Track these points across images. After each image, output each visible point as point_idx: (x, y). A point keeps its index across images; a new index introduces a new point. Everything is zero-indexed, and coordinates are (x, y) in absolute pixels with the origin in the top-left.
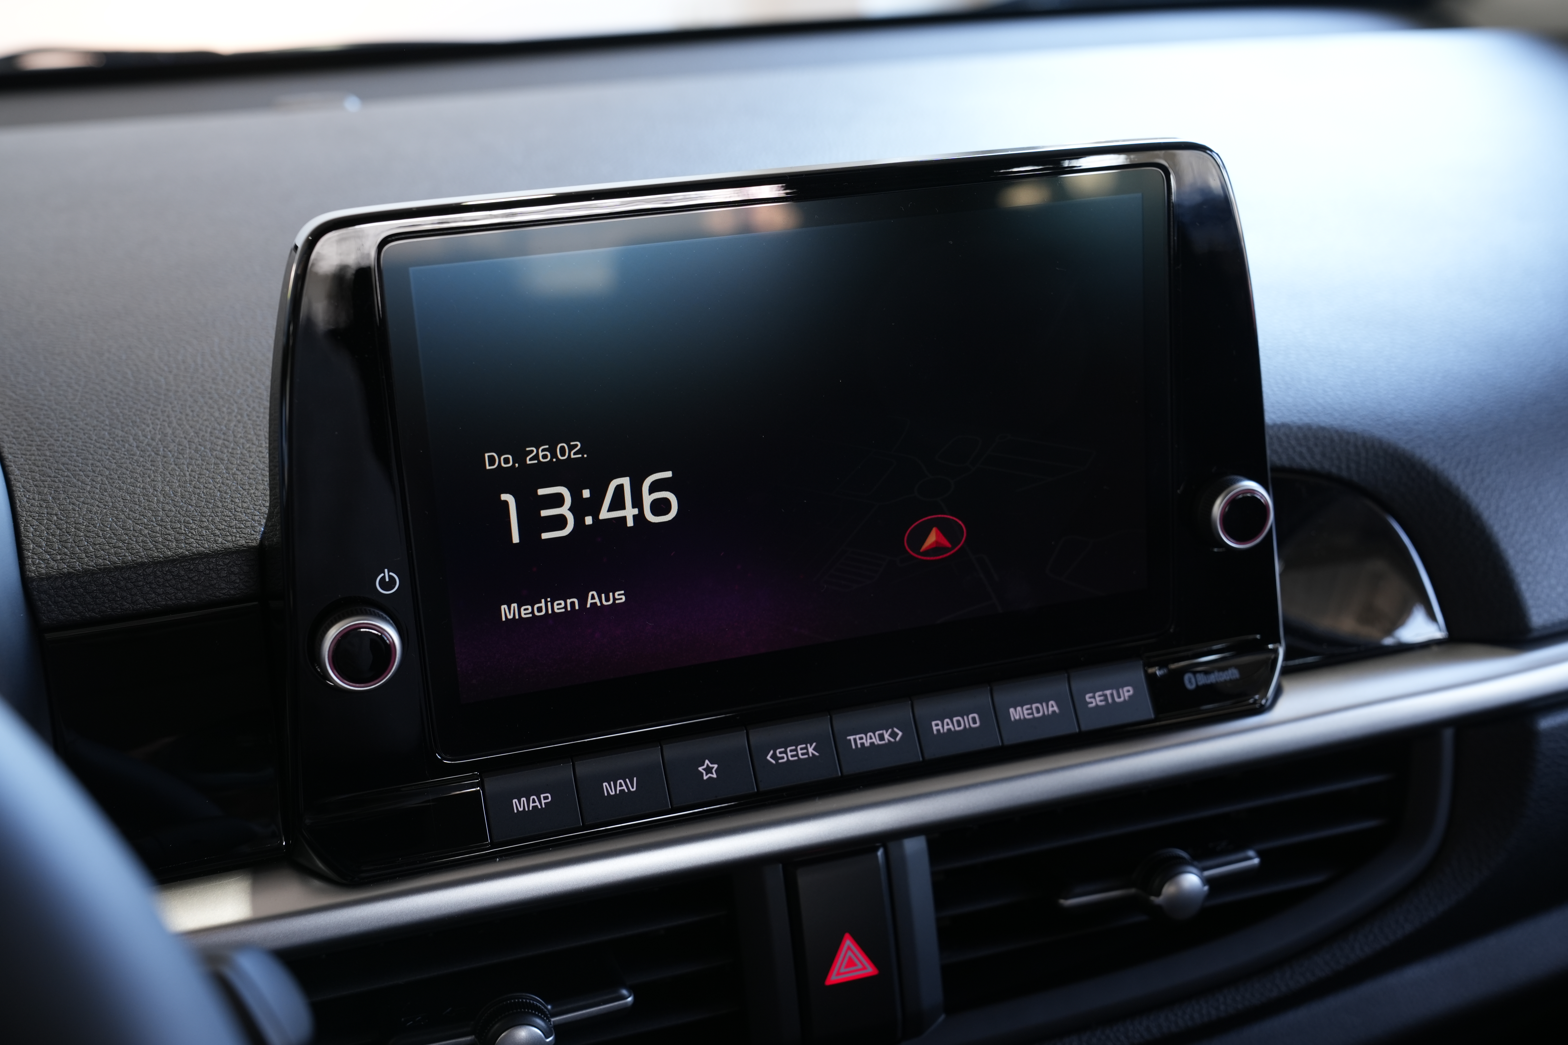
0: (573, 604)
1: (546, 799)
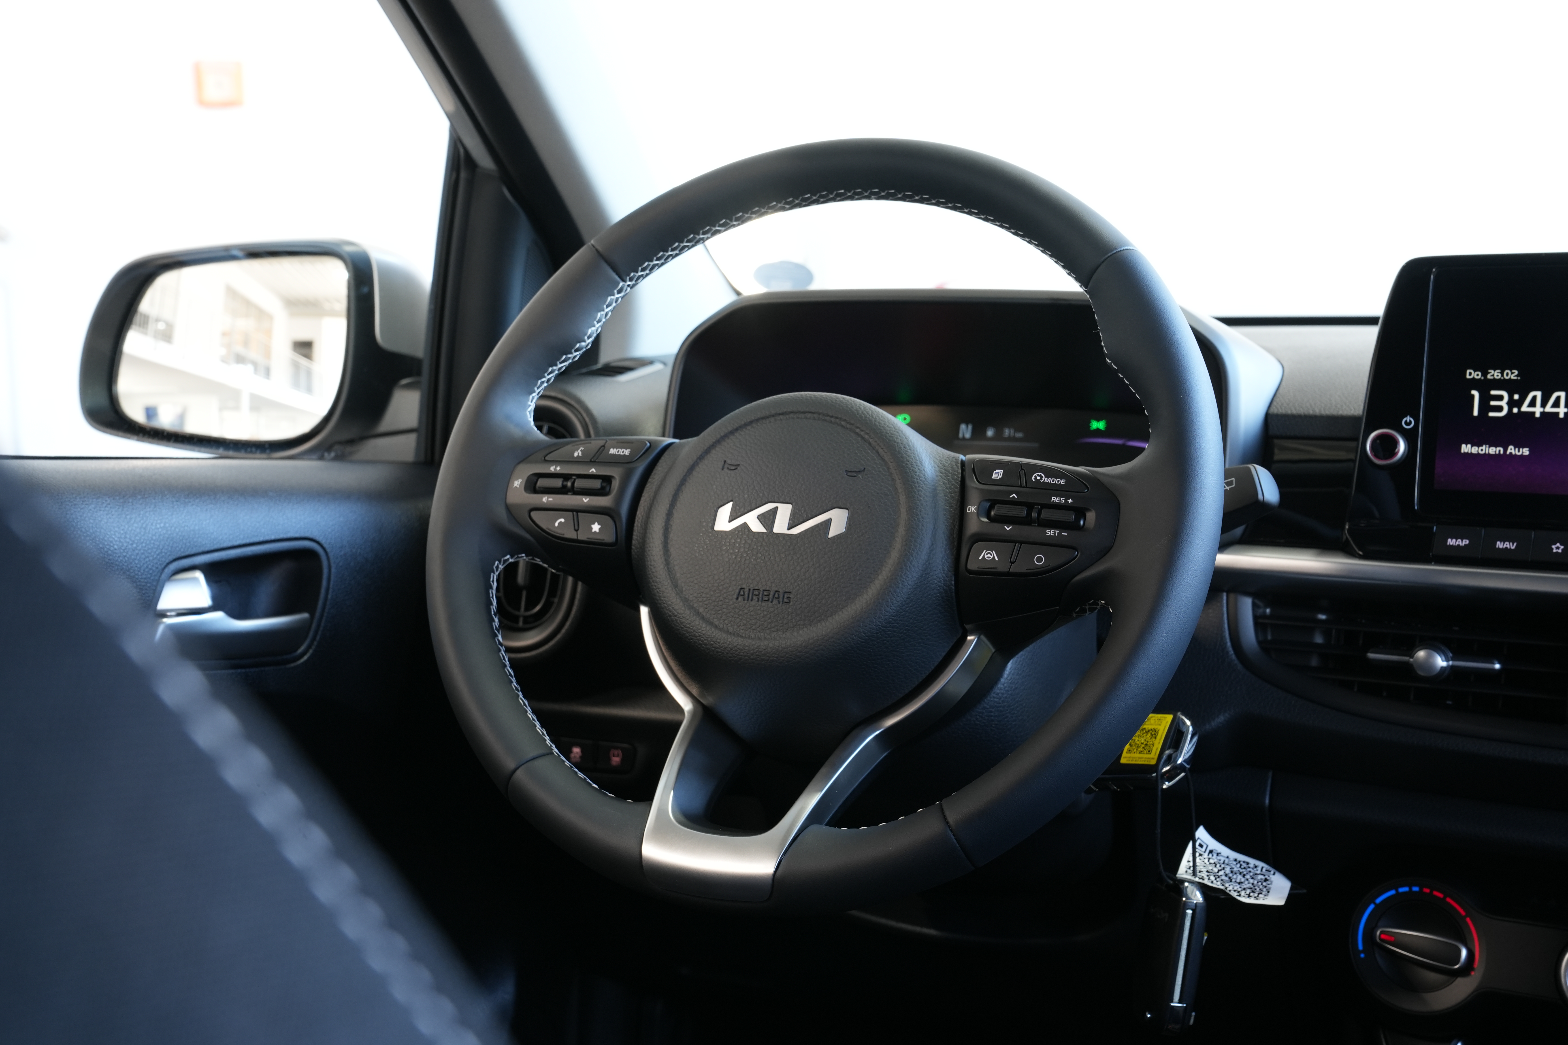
0: (1500, 451)
1: (1466, 542)
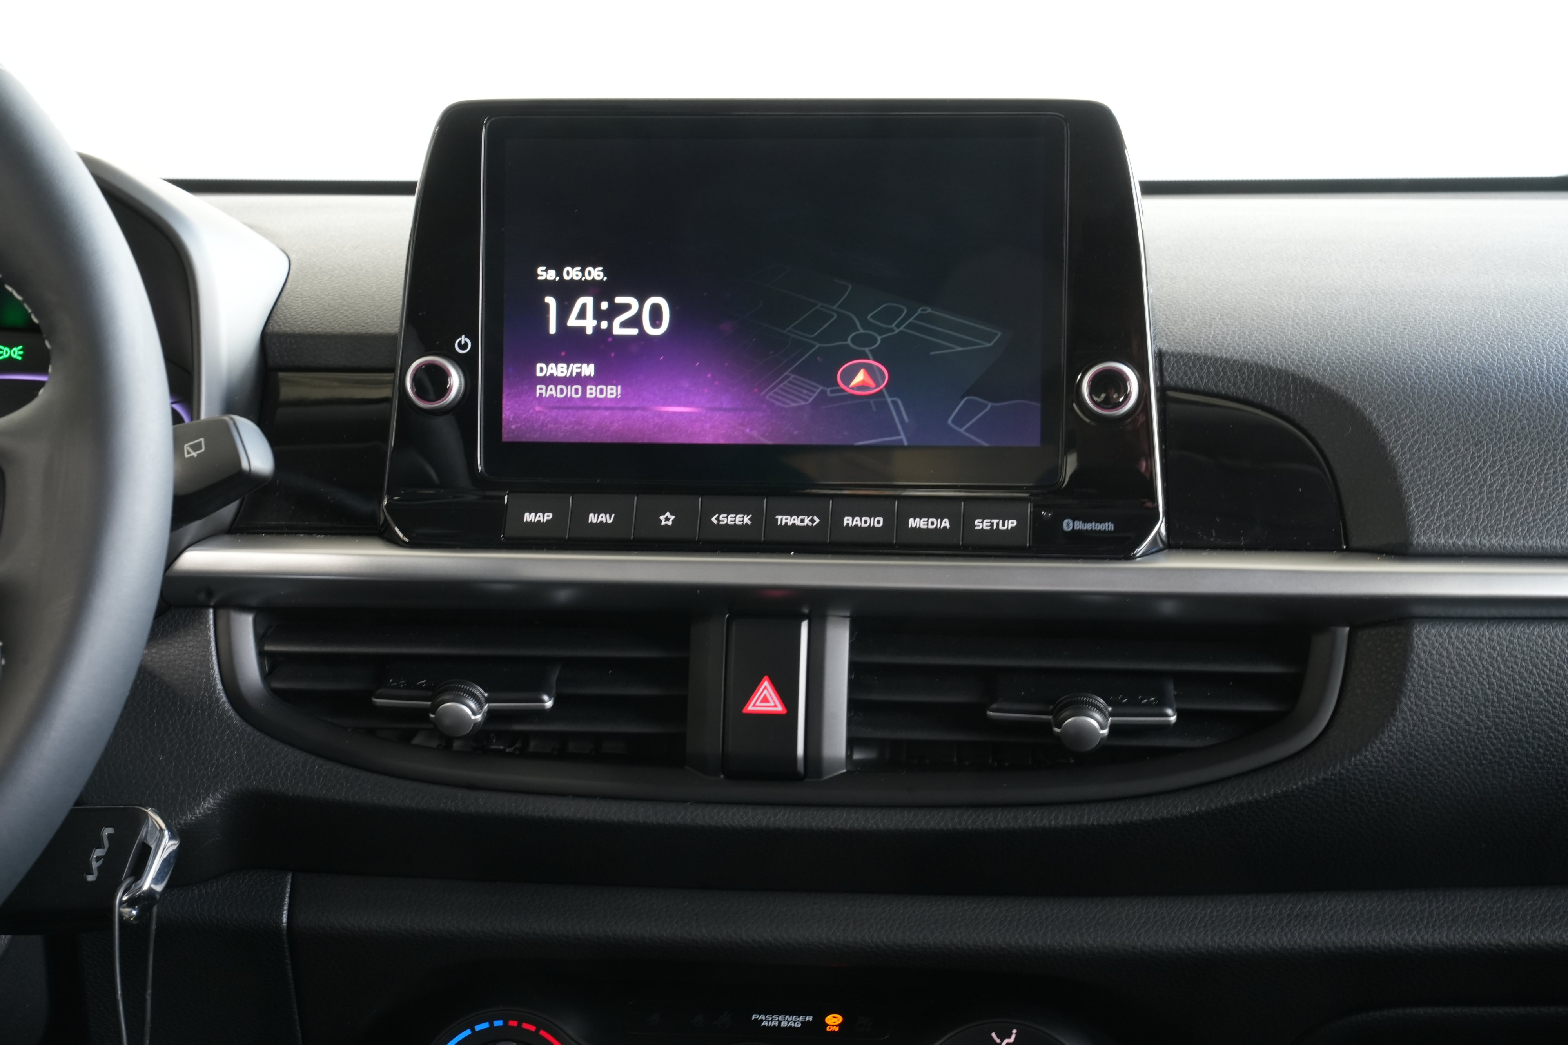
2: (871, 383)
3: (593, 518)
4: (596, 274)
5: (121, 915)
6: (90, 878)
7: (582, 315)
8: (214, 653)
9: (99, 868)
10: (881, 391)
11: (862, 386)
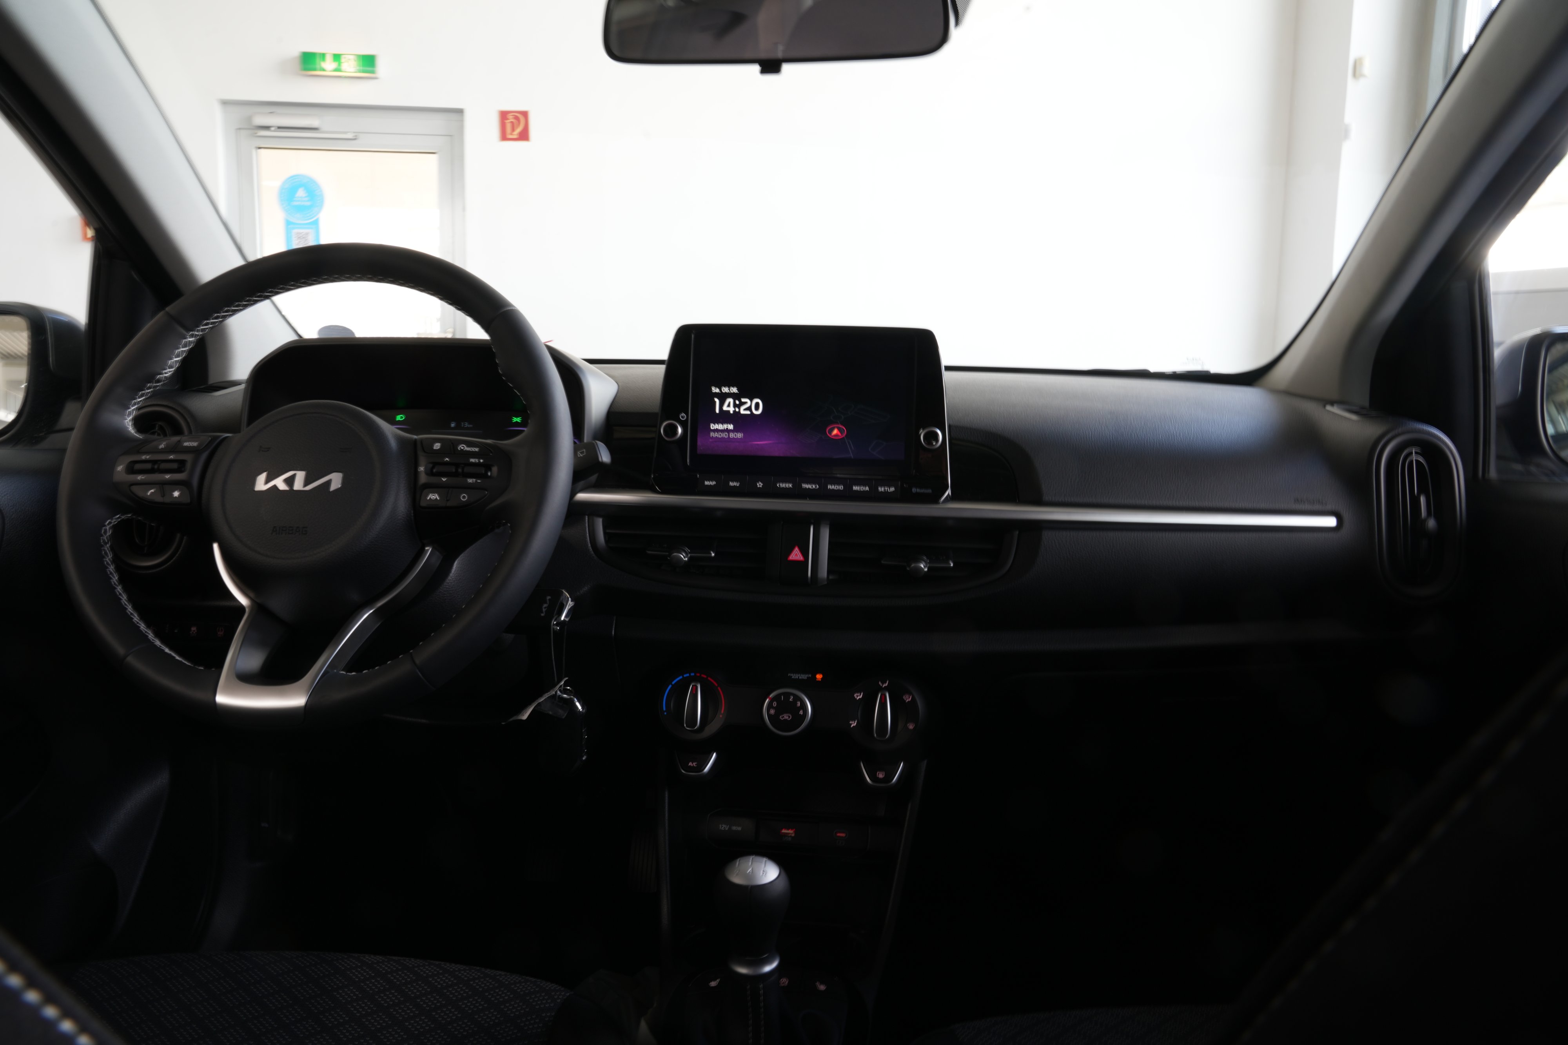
2: (839, 433)
3: (731, 484)
4: (734, 390)
5: (553, 628)
6: (542, 615)
7: (729, 406)
8: (588, 532)
9: (545, 611)
10: (843, 438)
11: (836, 435)
